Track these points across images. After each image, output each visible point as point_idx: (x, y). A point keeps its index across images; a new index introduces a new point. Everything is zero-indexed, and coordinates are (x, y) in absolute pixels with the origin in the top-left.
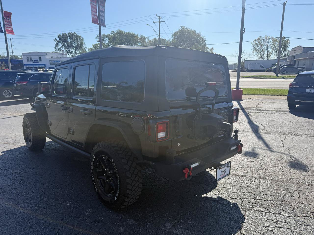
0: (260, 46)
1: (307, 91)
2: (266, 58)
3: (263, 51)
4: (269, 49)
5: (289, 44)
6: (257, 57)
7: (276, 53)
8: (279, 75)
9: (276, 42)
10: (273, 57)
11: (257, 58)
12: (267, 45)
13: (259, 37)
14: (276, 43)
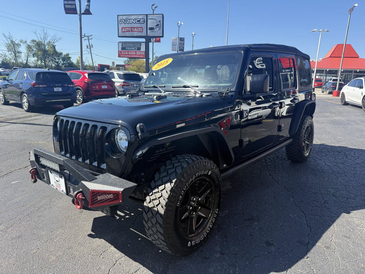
1: (55, 91)
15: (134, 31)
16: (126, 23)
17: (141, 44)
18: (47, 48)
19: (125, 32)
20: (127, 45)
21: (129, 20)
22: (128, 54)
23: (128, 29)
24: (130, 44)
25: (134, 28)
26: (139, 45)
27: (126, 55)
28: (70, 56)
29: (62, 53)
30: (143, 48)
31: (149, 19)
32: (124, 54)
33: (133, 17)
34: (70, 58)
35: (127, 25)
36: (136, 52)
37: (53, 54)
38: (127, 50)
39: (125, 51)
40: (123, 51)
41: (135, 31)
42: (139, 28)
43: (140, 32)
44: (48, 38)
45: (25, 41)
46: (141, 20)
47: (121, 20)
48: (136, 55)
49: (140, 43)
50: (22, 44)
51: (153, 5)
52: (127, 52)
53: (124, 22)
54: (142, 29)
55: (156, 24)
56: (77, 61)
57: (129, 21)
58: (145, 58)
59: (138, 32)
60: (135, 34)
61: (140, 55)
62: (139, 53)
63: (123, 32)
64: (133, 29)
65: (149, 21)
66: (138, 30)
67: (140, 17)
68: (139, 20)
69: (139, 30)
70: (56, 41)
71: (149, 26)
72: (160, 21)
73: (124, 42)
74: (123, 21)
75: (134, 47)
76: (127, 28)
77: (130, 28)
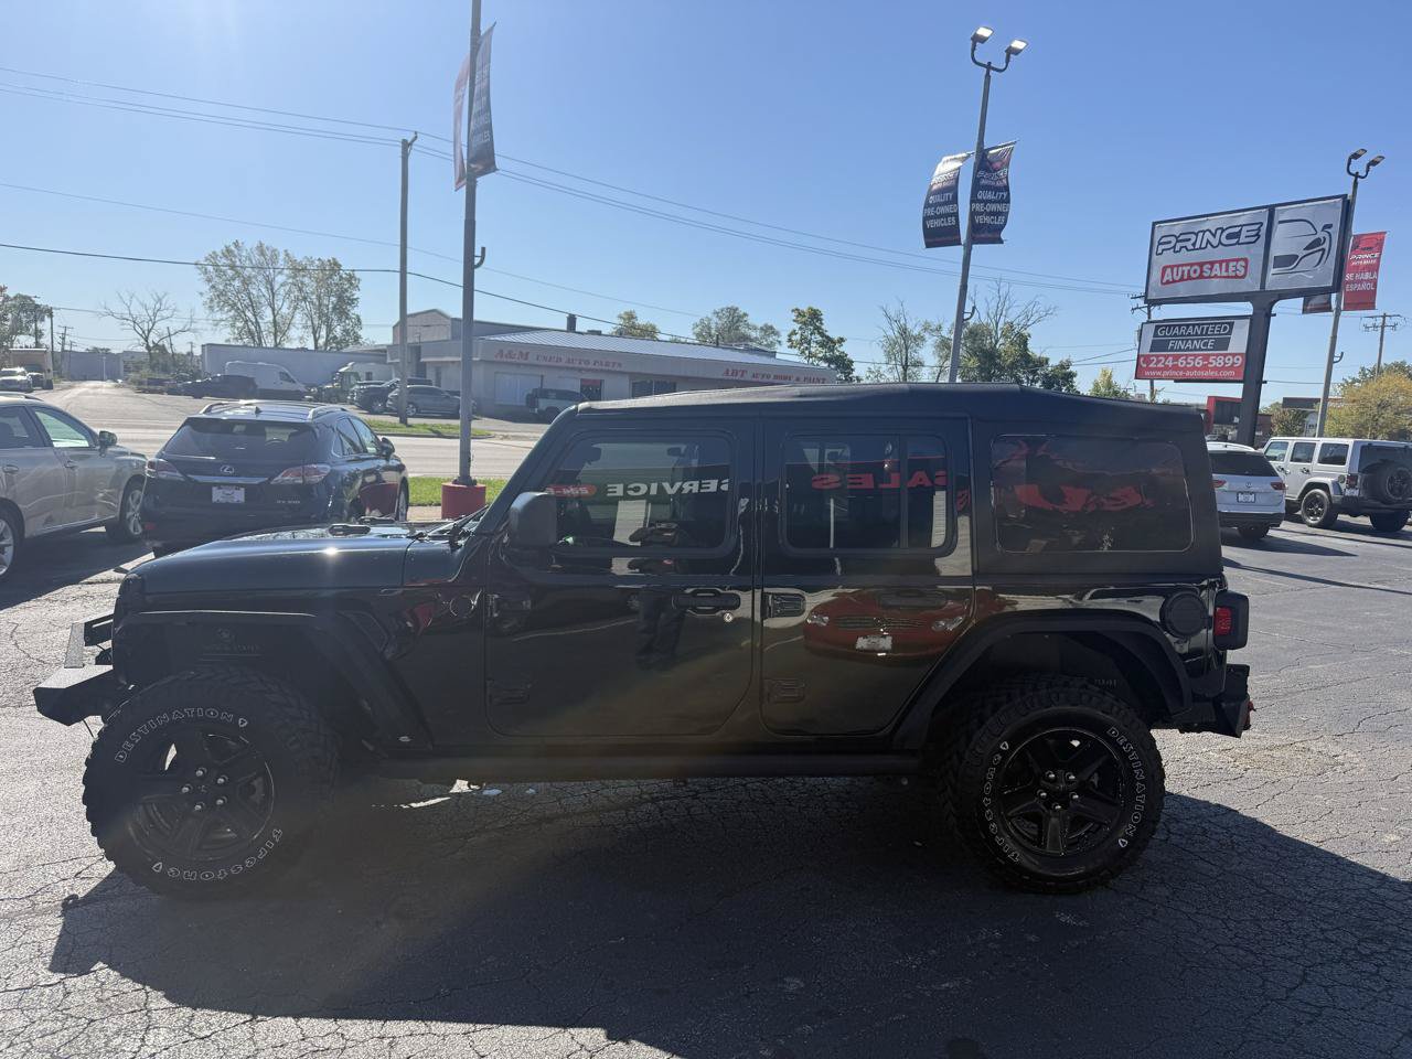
0: (237, 283)
2: (269, 342)
3: (253, 306)
4: (278, 304)
5: (357, 294)
6: (229, 330)
7: (309, 323)
8: (411, 421)
9: (304, 276)
10: (299, 337)
11: (228, 336)
12: (270, 283)
13: (230, 243)
14: (306, 280)
15: (1210, 277)
16: (1182, 247)
17: (1231, 325)
18: (1002, 345)
19: (1174, 281)
20: (1176, 331)
21: (1197, 235)
22: (1175, 368)
23: (1186, 269)
24: (1188, 326)
25: (1212, 263)
26: (1225, 328)
27: (1166, 368)
28: (1072, 369)
29: (1047, 360)
30: (1239, 342)
31: (1280, 222)
32: (1160, 365)
33: (1212, 224)
34: (1072, 375)
35: (1184, 257)
36: (1206, 357)
37: (1013, 366)
38: (1172, 349)
39: (1164, 356)
40: (1157, 356)
41: (1216, 276)
42: (1231, 264)
43: (1236, 277)
44: (1010, 311)
45: (936, 323)
46: (1245, 229)
47: (1164, 240)
48: (1205, 368)
49: (1228, 323)
50: (927, 336)
51: (1356, 156)
52: (1171, 358)
53: (1174, 247)
54: (1246, 267)
55: (1310, 240)
56: (1092, 386)
57: (1192, 241)
58: (1241, 378)
59: (1228, 277)
60: (1215, 287)
61: (1223, 368)
62: (1219, 362)
63: (1168, 282)
64: (1206, 267)
65: (1280, 231)
66: (1227, 270)
67: (1241, 221)
68: (1237, 229)
69: (1231, 268)
70: (1033, 319)
71: (1276, 251)
72: (1330, 226)
73: (1164, 321)
74: (1170, 242)
75: (1202, 339)
76: (1182, 265)
77: (1196, 267)
